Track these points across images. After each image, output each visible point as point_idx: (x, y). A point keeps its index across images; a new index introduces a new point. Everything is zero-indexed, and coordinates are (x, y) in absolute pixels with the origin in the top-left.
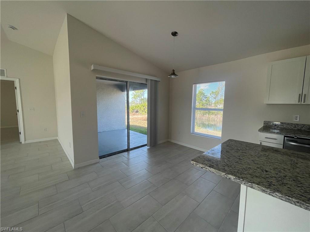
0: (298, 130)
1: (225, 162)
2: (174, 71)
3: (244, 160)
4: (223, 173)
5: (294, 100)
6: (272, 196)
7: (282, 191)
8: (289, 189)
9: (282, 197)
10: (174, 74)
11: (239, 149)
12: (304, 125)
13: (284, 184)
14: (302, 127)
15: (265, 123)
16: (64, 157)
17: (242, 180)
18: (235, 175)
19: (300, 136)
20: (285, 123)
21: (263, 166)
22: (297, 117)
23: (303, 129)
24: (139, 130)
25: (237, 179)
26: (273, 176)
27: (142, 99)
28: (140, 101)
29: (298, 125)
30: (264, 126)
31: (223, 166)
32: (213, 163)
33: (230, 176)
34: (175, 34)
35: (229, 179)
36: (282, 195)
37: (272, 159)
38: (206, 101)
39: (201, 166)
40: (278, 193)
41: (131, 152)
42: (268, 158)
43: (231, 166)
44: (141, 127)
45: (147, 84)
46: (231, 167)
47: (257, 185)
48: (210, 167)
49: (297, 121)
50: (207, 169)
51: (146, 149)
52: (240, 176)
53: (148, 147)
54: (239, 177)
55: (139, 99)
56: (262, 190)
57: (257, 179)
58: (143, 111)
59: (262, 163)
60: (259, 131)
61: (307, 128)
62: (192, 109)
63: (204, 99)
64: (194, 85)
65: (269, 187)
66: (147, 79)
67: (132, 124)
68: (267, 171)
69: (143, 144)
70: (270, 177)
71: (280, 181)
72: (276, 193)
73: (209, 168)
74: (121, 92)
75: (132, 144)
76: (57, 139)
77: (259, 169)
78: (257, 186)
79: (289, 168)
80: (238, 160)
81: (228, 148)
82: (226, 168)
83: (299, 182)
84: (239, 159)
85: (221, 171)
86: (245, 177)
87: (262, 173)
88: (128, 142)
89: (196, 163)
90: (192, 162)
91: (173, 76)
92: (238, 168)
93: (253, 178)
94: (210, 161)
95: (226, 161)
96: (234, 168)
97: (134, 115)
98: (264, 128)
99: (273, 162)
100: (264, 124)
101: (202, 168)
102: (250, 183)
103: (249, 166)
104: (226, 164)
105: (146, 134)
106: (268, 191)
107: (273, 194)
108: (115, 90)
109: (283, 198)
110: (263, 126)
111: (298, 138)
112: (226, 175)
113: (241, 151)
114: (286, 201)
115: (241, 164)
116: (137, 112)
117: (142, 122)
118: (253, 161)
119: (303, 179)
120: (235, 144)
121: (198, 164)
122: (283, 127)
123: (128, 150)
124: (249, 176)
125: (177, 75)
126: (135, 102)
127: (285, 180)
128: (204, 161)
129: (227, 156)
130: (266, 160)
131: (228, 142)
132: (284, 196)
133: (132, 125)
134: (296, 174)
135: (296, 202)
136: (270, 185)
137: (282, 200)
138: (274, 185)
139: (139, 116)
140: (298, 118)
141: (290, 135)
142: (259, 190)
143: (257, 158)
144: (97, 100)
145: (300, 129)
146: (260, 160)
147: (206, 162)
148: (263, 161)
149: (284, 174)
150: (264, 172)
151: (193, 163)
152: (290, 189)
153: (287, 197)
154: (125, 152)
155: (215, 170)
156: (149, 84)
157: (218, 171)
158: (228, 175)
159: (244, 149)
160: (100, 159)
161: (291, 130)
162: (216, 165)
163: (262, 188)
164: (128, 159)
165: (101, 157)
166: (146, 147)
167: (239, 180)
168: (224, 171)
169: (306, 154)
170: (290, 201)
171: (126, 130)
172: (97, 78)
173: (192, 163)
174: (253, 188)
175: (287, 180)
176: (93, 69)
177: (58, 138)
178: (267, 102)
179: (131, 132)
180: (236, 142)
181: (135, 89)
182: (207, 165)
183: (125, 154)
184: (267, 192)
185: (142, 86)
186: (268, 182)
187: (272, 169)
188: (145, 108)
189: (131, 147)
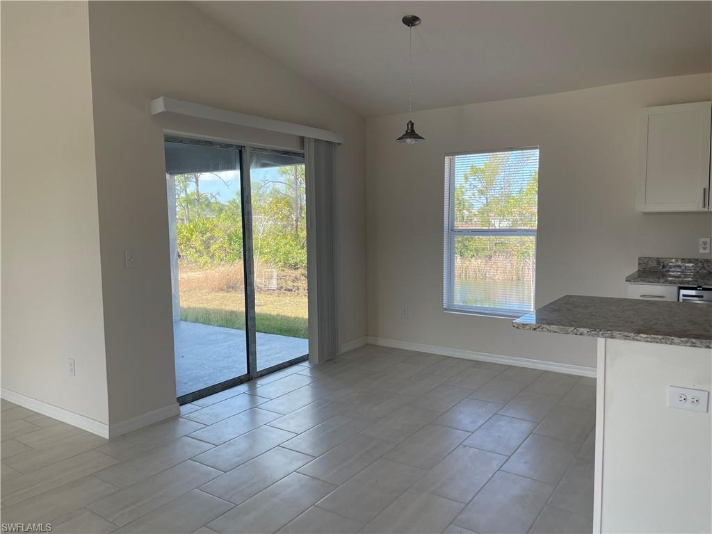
2: (412, 124)
10: (412, 134)
15: (641, 261)
20: (682, 259)
22: (705, 243)
29: (708, 261)
30: (639, 271)
41: (261, 382)
45: (303, 154)
49: (706, 252)
51: (306, 369)
60: (627, 281)
64: (447, 159)
66: (302, 139)
91: (409, 141)
98: (638, 274)
100: (639, 264)
110: (637, 270)
111: (703, 290)
123: (249, 378)
125: (423, 138)
140: (708, 246)
141: (689, 284)
154: (241, 383)
160: (179, 405)
164: (269, 399)
166: (306, 363)
176: (161, 112)
188: (210, 238)
189: (261, 365)
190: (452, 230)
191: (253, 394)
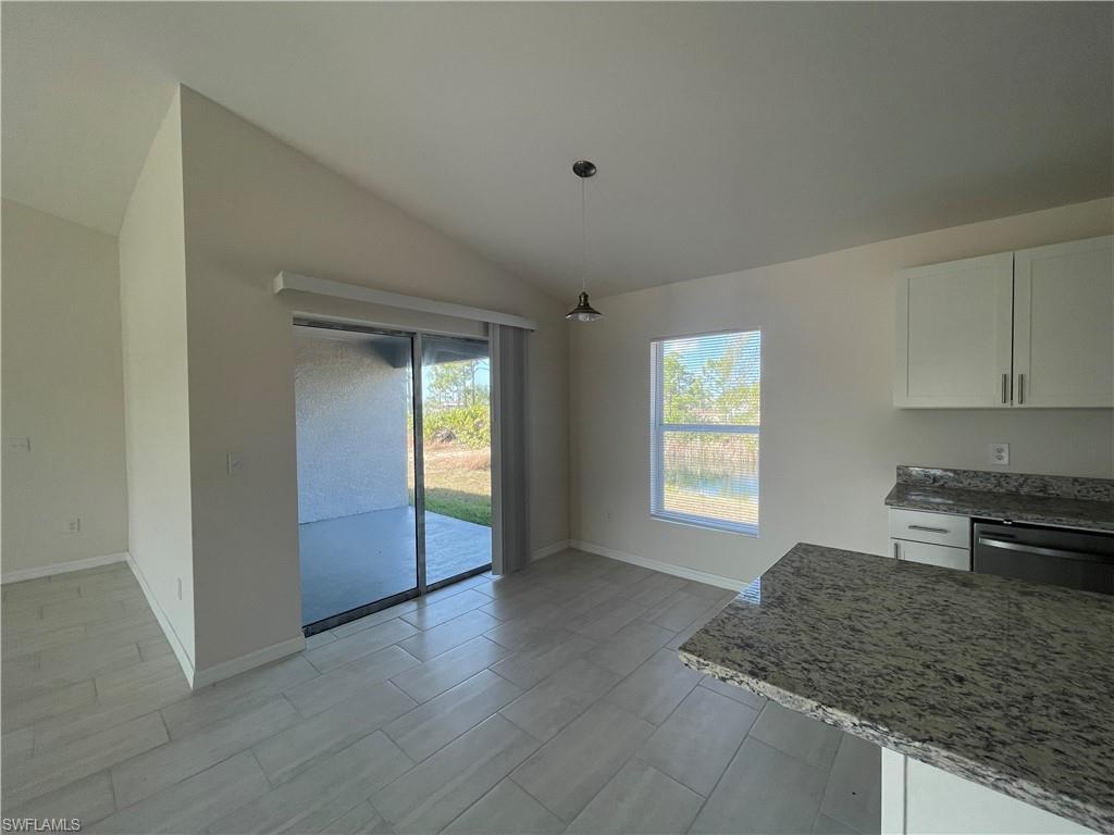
0: (1009, 494)
1: (807, 650)
2: (586, 297)
3: (870, 635)
4: (810, 701)
5: (987, 395)
6: (1007, 793)
7: (1040, 770)
8: (1059, 757)
9: (1047, 798)
10: (586, 308)
11: (841, 584)
12: (1026, 477)
13: (1035, 736)
14: (1021, 485)
15: (900, 472)
16: (153, 638)
17: (886, 730)
18: (855, 710)
19: (1021, 518)
20: (965, 472)
21: (943, 657)
22: (1000, 451)
23: (1024, 490)
24: (461, 509)
25: (865, 725)
26: (989, 698)
27: (467, 391)
28: (460, 399)
29: (1006, 476)
30: (898, 485)
31: (799, 667)
32: (761, 656)
33: (837, 714)
34: (584, 170)
35: (836, 724)
36: (1046, 790)
37: (963, 620)
38: (691, 392)
39: (721, 670)
40: (1025, 779)
41: (430, 599)
42: (947, 618)
43: (832, 665)
44: (468, 497)
45: (486, 342)
46: (831, 669)
47: (943, 748)
48: (753, 674)
49: (1003, 463)
50: (744, 686)
51: (487, 582)
52: (876, 712)
53: (497, 577)
54: (870, 718)
55: (455, 388)
56: (968, 770)
57: (938, 719)
58: (472, 435)
59: (934, 641)
60: (886, 504)
61: (1036, 487)
62: (652, 432)
63: (681, 387)
64: (653, 344)
65: (988, 754)
66: (486, 326)
67: (432, 487)
68: (961, 680)
69: (478, 562)
70: (980, 709)
71: (1018, 722)
72: (1020, 781)
73: (753, 682)
74: (391, 369)
75: (434, 567)
76: (126, 562)
77: (931, 674)
78: (944, 753)
79: (1033, 659)
80: (846, 634)
81: (800, 581)
82: (815, 676)
83: (1084, 718)
84: (853, 629)
85: (800, 694)
86: (892, 717)
87: (948, 688)
88: (421, 561)
89: (698, 662)
90: (683, 657)
91: (582, 317)
92: (857, 671)
93: (920, 716)
94: (747, 645)
95: (805, 639)
96: (842, 674)
97: (438, 449)
98: (898, 491)
99: (968, 633)
100: (899, 475)
101: (724, 679)
102: (917, 744)
103: (894, 661)
104: (810, 659)
105: (486, 525)
106: (990, 772)
107: (1007, 786)
108: (368, 361)
109: (1048, 803)
110: (895, 483)
111: (1014, 525)
112: (820, 711)
113: (849, 593)
114: (1063, 815)
115: (865, 652)
116: (450, 437)
117: (469, 474)
118: (900, 634)
119: (1091, 706)
120: (823, 564)
121: (708, 665)
122: (961, 485)
123: (418, 593)
124: (904, 709)
125: (598, 313)
126: (442, 400)
127: (1032, 716)
128: (727, 649)
129: (806, 618)
130: (945, 627)
131: (796, 558)
132: (1052, 796)
133: (433, 490)
134: (1060, 684)
135: (1105, 819)
136: (989, 747)
137: (1049, 810)
138: (1004, 743)
139: (455, 454)
140: (1005, 455)
141: (990, 515)
142: (952, 772)
143: (910, 619)
144: (297, 402)
145: (1014, 489)
146: (925, 628)
147: (737, 654)
148: (936, 633)
149: (1023, 686)
150: (953, 682)
151: (689, 660)
152: (1063, 756)
153: (1066, 798)
154: (407, 600)
155: (775, 689)
156: (494, 339)
157: (788, 693)
158: (830, 710)
159: (859, 582)
160: (306, 637)
161: (985, 493)
162: (777, 665)
163: (966, 763)
164: (421, 630)
165: (310, 630)
166: (489, 574)
167: (872, 731)
168: (809, 692)
169: (1065, 592)
170: (1079, 816)
171: (412, 512)
172: (298, 321)
173: (685, 661)
174: (932, 764)
175: (1042, 715)
176: (282, 290)
177: (128, 558)
178: (902, 401)
179: (429, 516)
180: (822, 555)
181: (442, 357)
182: (740, 666)
183: (410, 608)
184: (984, 777)
185: (469, 347)
186: (979, 728)
187: (976, 667)
188: (478, 423)
189: (431, 579)
190: (661, 426)
191: (421, 611)
